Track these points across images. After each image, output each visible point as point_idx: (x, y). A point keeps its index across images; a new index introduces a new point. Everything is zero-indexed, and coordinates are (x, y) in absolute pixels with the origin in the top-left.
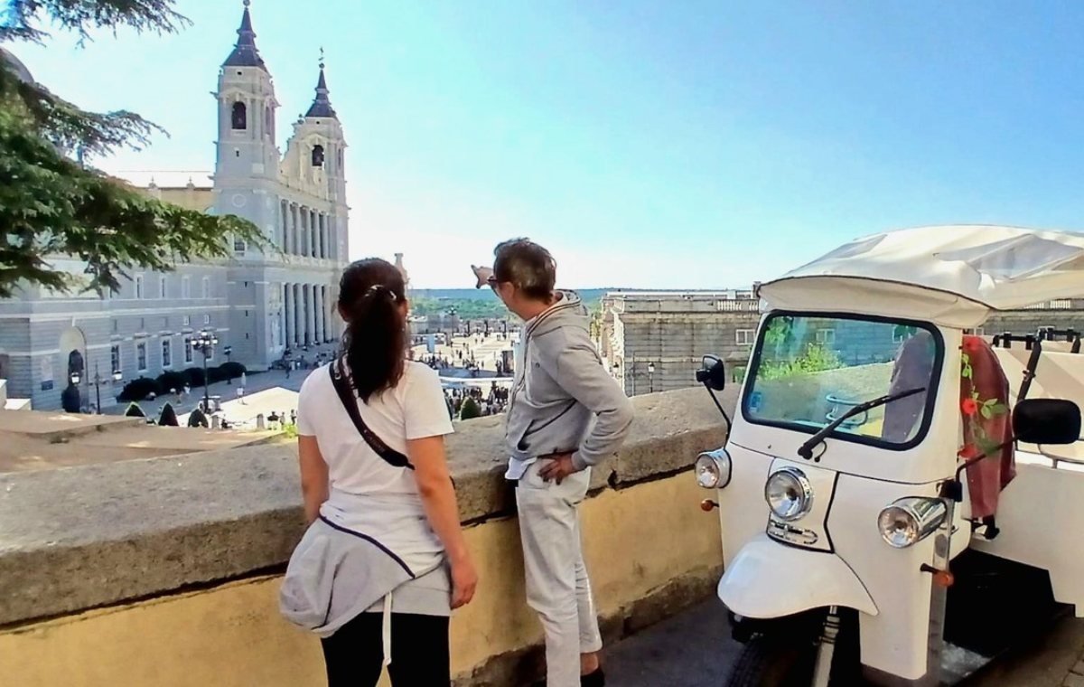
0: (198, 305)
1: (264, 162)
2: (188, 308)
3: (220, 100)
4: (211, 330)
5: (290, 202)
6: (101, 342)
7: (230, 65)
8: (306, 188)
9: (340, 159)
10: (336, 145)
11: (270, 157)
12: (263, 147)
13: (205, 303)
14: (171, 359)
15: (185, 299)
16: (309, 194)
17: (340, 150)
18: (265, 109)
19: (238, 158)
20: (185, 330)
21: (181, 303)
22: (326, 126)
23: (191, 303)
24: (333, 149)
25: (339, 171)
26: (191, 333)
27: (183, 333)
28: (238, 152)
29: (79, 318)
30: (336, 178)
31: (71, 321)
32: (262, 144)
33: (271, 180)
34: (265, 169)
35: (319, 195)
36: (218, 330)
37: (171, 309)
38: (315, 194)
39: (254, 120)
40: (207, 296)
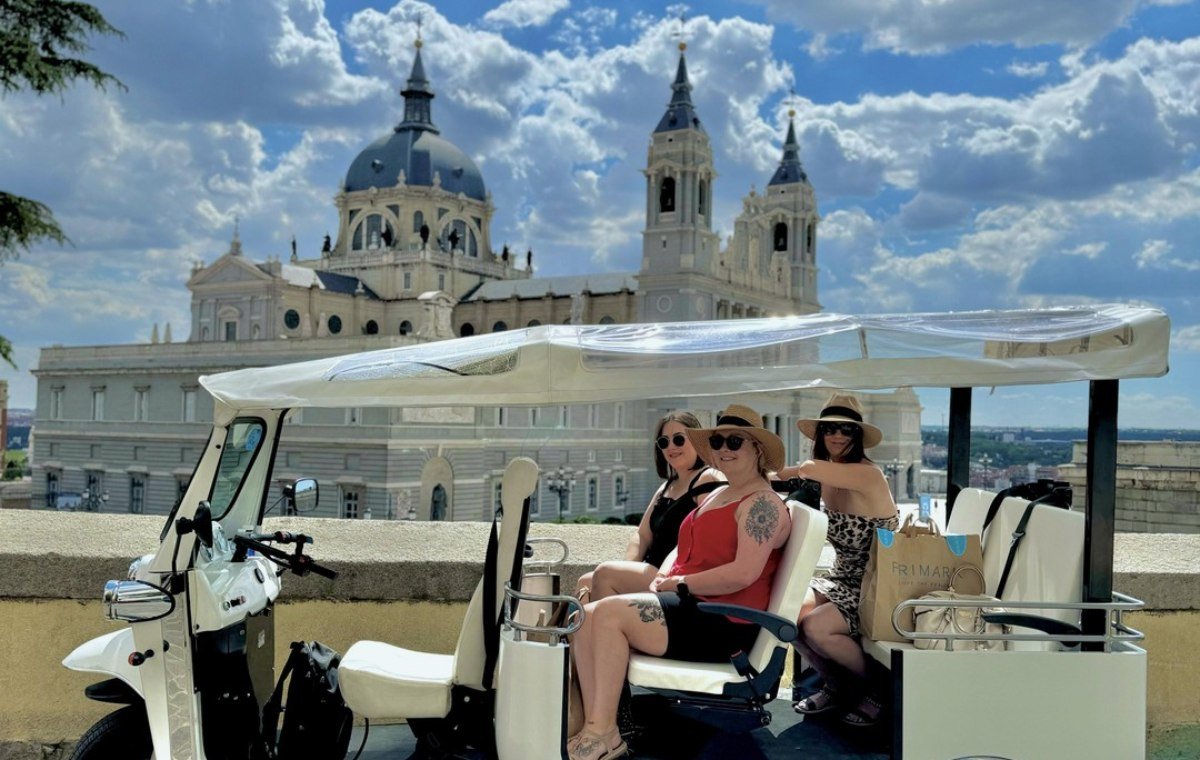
0: (607, 437)
1: (694, 253)
2: (595, 440)
3: (649, 177)
4: (623, 470)
5: (732, 303)
6: (472, 476)
7: (662, 131)
8: (757, 282)
9: (809, 239)
10: (804, 220)
11: (703, 244)
12: (694, 233)
13: (619, 434)
14: (570, 501)
15: (591, 428)
16: (761, 290)
17: (809, 227)
18: (698, 183)
19: (664, 249)
20: (588, 468)
21: (587, 434)
22: (792, 196)
23: (600, 435)
24: (800, 223)
25: (808, 256)
26: (596, 472)
27: (587, 472)
28: (665, 243)
29: (447, 447)
30: (802, 265)
31: (437, 449)
32: (692, 228)
33: (703, 275)
34: (695, 260)
35: (776, 291)
36: (632, 470)
37: (572, 440)
38: (771, 290)
39: (683, 200)
40: (620, 426)
